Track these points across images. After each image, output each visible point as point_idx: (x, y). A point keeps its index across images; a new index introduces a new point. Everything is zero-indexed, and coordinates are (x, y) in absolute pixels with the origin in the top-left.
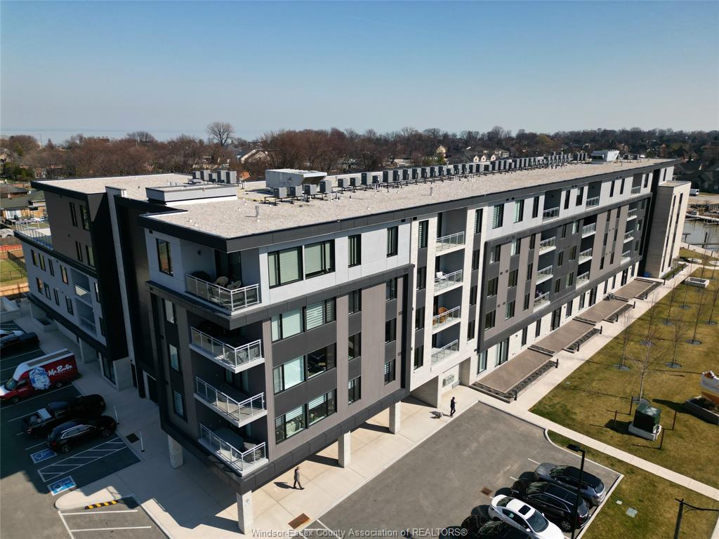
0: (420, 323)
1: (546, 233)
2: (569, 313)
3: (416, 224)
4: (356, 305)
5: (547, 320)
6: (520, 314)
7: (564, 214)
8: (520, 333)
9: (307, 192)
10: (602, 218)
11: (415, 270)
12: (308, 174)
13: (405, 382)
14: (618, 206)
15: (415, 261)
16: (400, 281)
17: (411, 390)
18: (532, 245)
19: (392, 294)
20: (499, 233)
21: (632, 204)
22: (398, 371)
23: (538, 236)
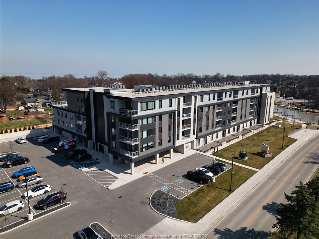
0: (178, 127)
1: (219, 105)
2: (229, 132)
3: (177, 99)
4: (160, 119)
5: (220, 133)
6: (210, 130)
7: (224, 100)
8: (211, 136)
9: (147, 90)
10: (240, 103)
11: (177, 111)
12: (147, 86)
13: (174, 143)
14: (246, 99)
15: (176, 109)
16: (173, 114)
17: (176, 146)
18: (214, 108)
19: (170, 117)
20: (202, 104)
21: (252, 99)
22: (173, 138)
23: (216, 106)
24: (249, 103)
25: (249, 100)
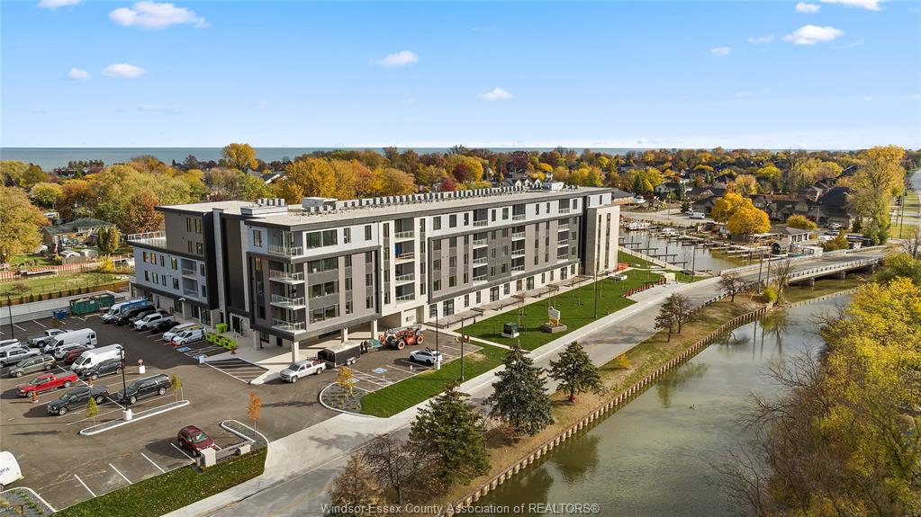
0: (387, 278)
1: (478, 236)
2: (507, 292)
3: (381, 224)
4: (348, 262)
5: (486, 293)
6: (460, 286)
7: (491, 224)
8: (463, 297)
9: (326, 209)
10: (530, 230)
11: (382, 249)
12: (326, 200)
13: (378, 310)
14: (548, 222)
15: (382, 244)
16: (373, 253)
17: (383, 315)
18: (466, 242)
19: (368, 259)
20: (438, 233)
21: (563, 221)
22: (374, 302)
23: (471, 237)
24: (556, 229)
25: (554, 225)
